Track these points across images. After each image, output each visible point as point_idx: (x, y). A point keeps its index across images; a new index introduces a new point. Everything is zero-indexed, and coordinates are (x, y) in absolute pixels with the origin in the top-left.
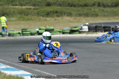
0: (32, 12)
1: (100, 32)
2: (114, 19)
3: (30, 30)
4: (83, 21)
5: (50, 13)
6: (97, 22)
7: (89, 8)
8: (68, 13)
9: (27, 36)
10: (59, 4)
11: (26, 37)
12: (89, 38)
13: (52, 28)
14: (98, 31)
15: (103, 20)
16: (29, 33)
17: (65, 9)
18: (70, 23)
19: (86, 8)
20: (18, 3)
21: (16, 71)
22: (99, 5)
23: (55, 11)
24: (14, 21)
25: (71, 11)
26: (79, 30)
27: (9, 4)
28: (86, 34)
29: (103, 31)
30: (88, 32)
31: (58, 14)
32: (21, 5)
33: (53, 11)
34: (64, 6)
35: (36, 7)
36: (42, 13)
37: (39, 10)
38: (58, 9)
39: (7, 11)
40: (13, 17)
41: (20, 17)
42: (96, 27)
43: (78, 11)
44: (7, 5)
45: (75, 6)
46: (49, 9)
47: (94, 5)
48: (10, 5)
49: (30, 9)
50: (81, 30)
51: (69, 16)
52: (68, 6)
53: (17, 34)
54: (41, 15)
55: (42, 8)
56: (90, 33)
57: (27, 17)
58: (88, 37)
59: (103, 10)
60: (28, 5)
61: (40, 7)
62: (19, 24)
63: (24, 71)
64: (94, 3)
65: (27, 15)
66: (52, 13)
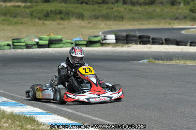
0: (22, 12)
1: (133, 44)
2: (149, 24)
3: (25, 41)
4: (101, 26)
5: (50, 12)
6: (123, 28)
7: (108, 5)
8: (78, 14)
9: (21, 49)
11: (19, 51)
12: (118, 54)
13: (59, 37)
14: (131, 43)
15: (132, 25)
16: (24, 44)
17: (73, 7)
18: (82, 30)
19: (105, 6)
21: (20, 107)
23: (58, 11)
25: (82, 11)
26: (101, 41)
28: (113, 47)
29: (138, 43)
30: (115, 45)
31: (63, 16)
32: (5, 1)
33: (56, 11)
34: (70, 3)
36: (38, 13)
37: (34, 9)
38: (62, 7)
41: (4, 20)
42: (128, 36)
43: (93, 11)
45: (88, 3)
46: (48, 7)
49: (19, 6)
50: (104, 41)
51: (79, 18)
52: (77, 4)
53: (5, 46)
54: (36, 17)
55: (37, 5)
56: (118, 46)
57: (15, 20)
58: (116, 53)
59: (131, 10)
61: (33, 4)
63: (32, 107)
65: (15, 17)
66: (54, 14)
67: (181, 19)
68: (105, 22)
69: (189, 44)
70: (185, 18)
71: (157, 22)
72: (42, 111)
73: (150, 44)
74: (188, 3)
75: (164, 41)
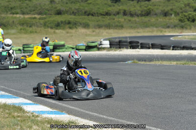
0: (37, 23)
1: (125, 48)
2: (144, 32)
4: (103, 34)
5: (60, 23)
6: (121, 36)
7: (111, 17)
8: (84, 24)
10: (73, 13)
13: (62, 43)
14: (123, 48)
15: (129, 33)
16: (32, 49)
17: (81, 18)
18: (87, 37)
19: (108, 17)
20: (19, 11)
21: (13, 99)
22: (125, 14)
23: (67, 22)
24: (14, 34)
25: (88, 21)
26: (98, 46)
27: (7, 12)
28: (107, 51)
29: (129, 47)
30: (109, 49)
31: (71, 26)
32: (23, 13)
33: (65, 22)
34: (79, 15)
35: (42, 16)
36: (51, 23)
37: (46, 20)
38: (71, 18)
39: (5, 21)
40: (13, 29)
41: (21, 29)
42: (120, 42)
43: (97, 21)
44: (5, 13)
45: (94, 15)
46: (59, 18)
47: (118, 13)
48: (9, 13)
49: (35, 18)
51: (85, 27)
52: (84, 15)
54: (48, 27)
55: (50, 17)
56: (112, 50)
57: (31, 29)
58: (109, 56)
59: (130, 21)
60: (32, 13)
61: (47, 16)
62: (21, 38)
63: (24, 99)
64: (118, 10)
65: (30, 26)
66: (64, 24)
67: (172, 28)
68: (107, 31)
69: (172, 48)
70: (175, 26)
71: (151, 30)
72: (31, 102)
73: (139, 48)
74: (178, 14)
75: (151, 46)
